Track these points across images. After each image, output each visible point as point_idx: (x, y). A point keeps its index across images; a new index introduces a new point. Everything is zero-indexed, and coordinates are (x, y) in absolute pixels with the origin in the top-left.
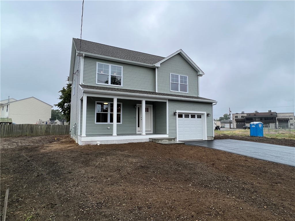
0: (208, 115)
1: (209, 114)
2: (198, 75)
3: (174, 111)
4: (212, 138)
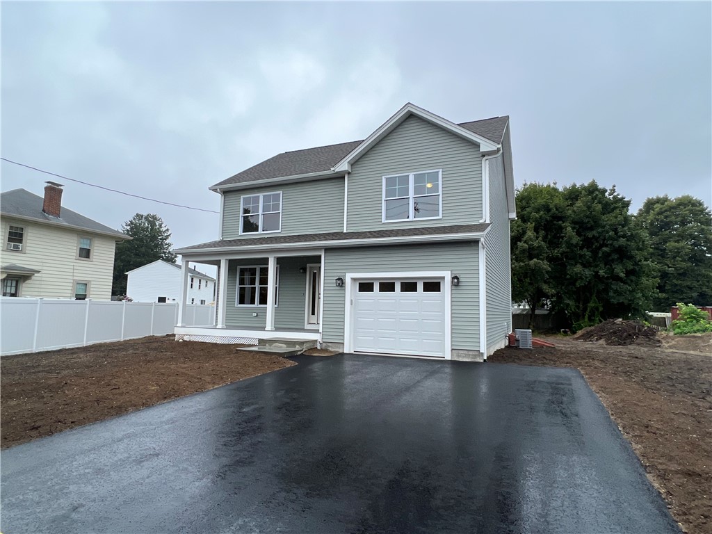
2: (484, 156)
3: (340, 275)
4: (475, 355)
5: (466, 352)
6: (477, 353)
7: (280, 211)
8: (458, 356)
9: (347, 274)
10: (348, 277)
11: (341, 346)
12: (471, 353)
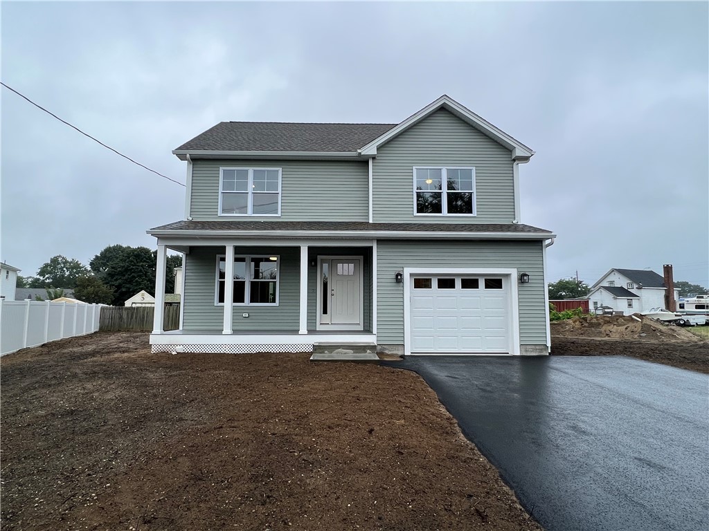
0: (523, 279)
1: (526, 275)
2: (514, 160)
3: (398, 270)
4: (542, 349)
5: (533, 347)
6: (543, 347)
7: (280, 191)
8: (526, 351)
9: (405, 269)
10: (407, 272)
11: (400, 348)
12: (537, 347)
